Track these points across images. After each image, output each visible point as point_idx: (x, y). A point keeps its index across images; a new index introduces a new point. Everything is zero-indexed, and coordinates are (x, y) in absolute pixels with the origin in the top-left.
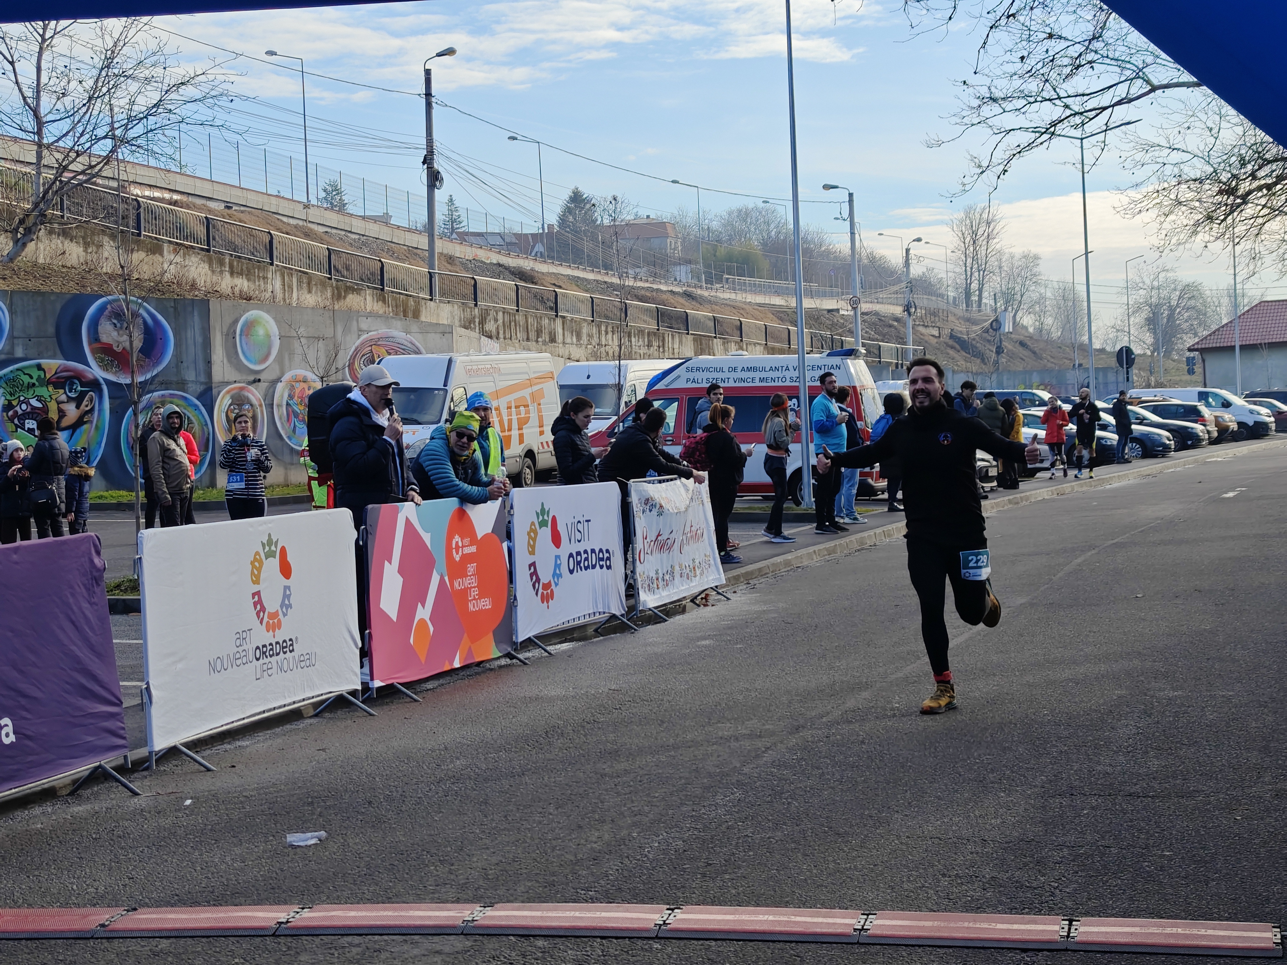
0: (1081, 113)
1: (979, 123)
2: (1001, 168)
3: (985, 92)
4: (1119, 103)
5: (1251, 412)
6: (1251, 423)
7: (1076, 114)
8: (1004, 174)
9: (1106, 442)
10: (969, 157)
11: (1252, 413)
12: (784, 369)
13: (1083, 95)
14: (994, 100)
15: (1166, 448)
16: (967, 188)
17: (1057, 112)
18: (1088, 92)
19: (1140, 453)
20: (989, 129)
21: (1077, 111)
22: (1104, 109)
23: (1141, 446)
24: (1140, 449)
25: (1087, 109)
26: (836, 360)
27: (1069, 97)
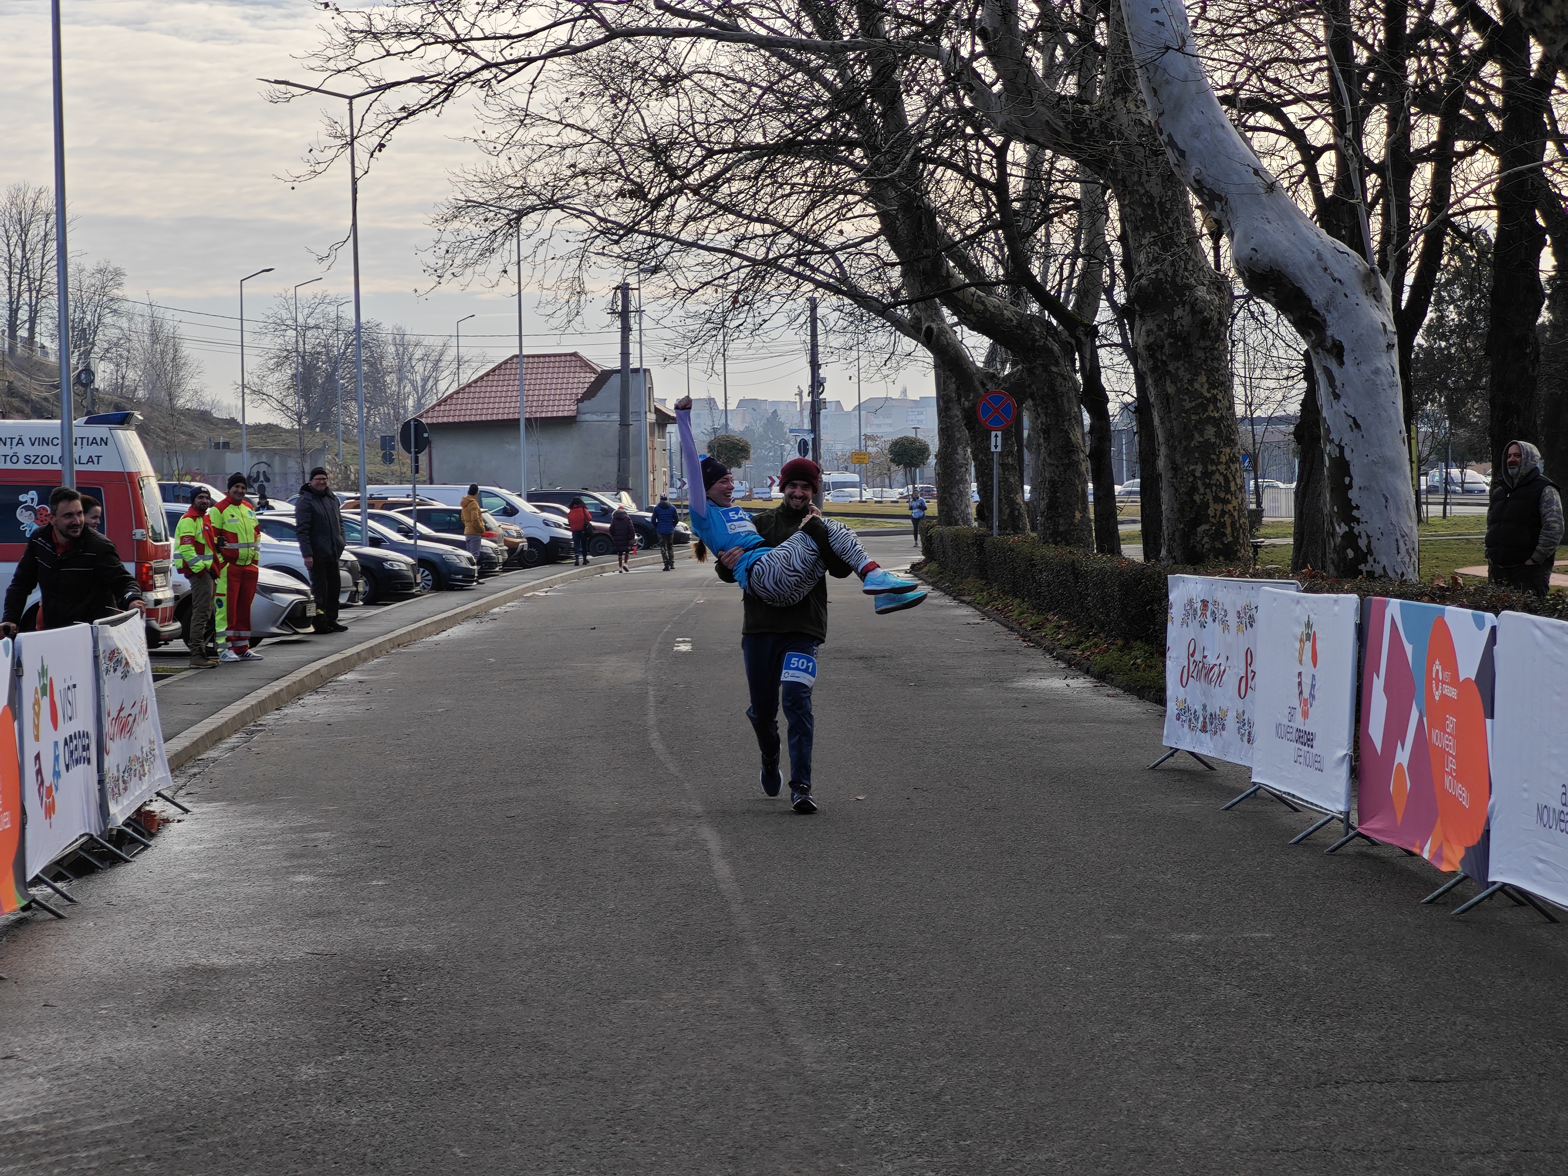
0: (496, 65)
1: (348, 69)
2: (376, 141)
3: (359, 23)
4: (553, 54)
5: (546, 523)
6: (546, 540)
7: (488, 66)
8: (380, 150)
9: (391, 565)
10: (327, 121)
11: (547, 525)
12: (15, 441)
13: (508, 37)
14: (376, 36)
15: (468, 576)
16: (319, 168)
17: (454, 61)
18: (514, 33)
19: (430, 583)
20: (362, 80)
21: (490, 60)
22: (530, 60)
23: (431, 573)
24: (430, 577)
25: (509, 58)
26: (100, 431)
27: (486, 38)
